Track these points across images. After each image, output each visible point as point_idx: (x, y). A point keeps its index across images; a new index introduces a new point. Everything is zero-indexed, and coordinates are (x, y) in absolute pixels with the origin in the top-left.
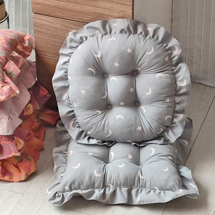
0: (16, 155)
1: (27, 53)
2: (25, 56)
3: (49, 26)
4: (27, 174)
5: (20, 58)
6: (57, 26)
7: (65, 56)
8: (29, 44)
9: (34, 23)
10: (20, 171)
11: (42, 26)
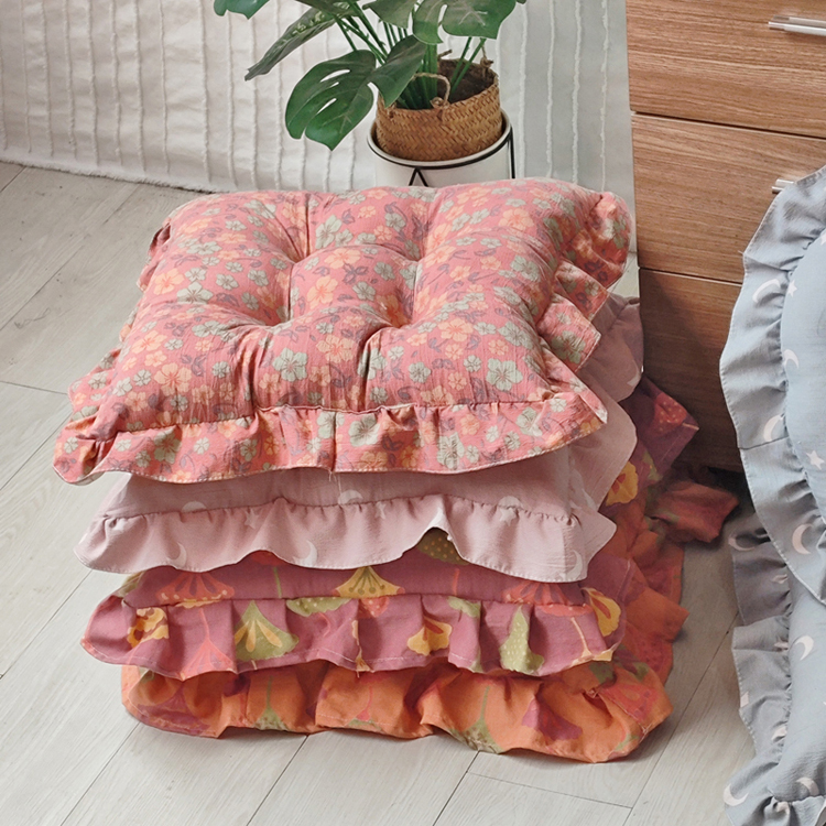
0: (597, 658)
1: (612, 266)
2: (608, 278)
3: (695, 160)
4: (637, 732)
5: (591, 286)
6: (729, 158)
7: (765, 273)
8: (616, 233)
9: (635, 150)
10: (609, 719)
11: (668, 160)
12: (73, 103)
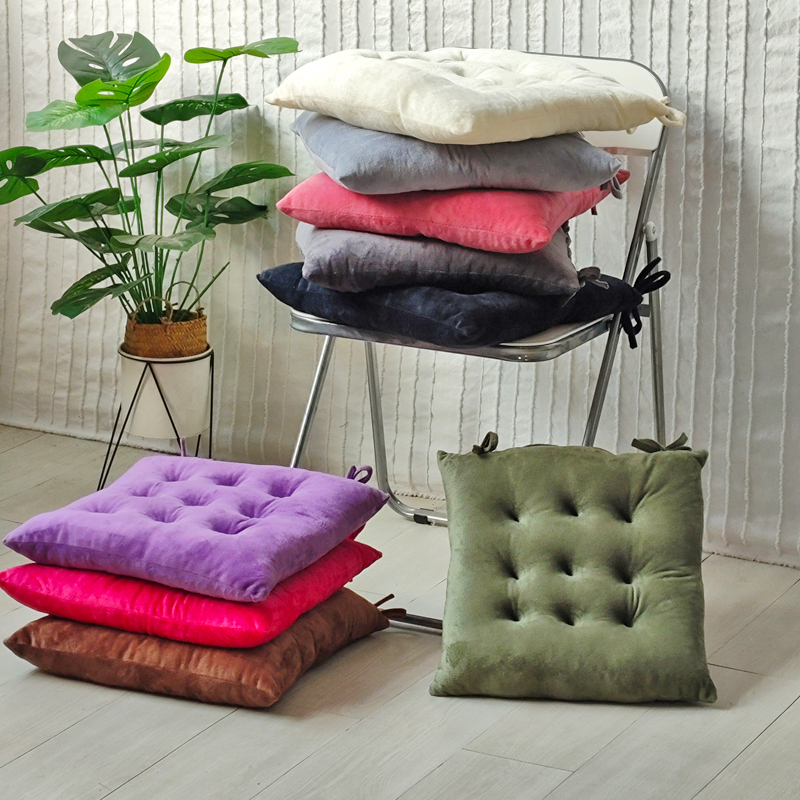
12: (85, 387)
